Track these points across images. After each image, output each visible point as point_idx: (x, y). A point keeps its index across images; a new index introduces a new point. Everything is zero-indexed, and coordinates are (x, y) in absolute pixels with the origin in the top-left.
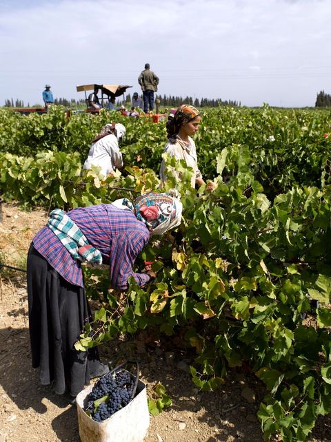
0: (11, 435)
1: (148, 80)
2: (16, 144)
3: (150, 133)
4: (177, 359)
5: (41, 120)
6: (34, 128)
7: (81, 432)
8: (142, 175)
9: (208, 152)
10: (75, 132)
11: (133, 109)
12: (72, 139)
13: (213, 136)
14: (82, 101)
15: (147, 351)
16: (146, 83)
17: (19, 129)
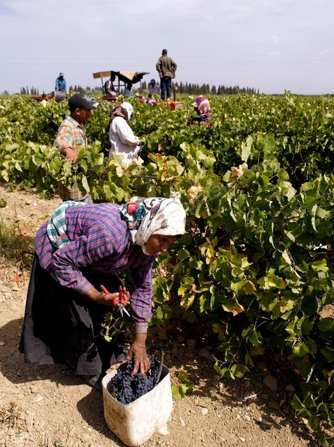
0: (38, 415)
1: (167, 67)
2: (35, 131)
3: (170, 120)
4: (199, 346)
5: (59, 107)
6: (52, 116)
7: (106, 414)
8: (165, 162)
9: (229, 139)
10: (93, 120)
11: (150, 96)
12: (90, 127)
13: (234, 123)
14: (97, 89)
15: (169, 337)
16: (164, 69)
17: (37, 116)
